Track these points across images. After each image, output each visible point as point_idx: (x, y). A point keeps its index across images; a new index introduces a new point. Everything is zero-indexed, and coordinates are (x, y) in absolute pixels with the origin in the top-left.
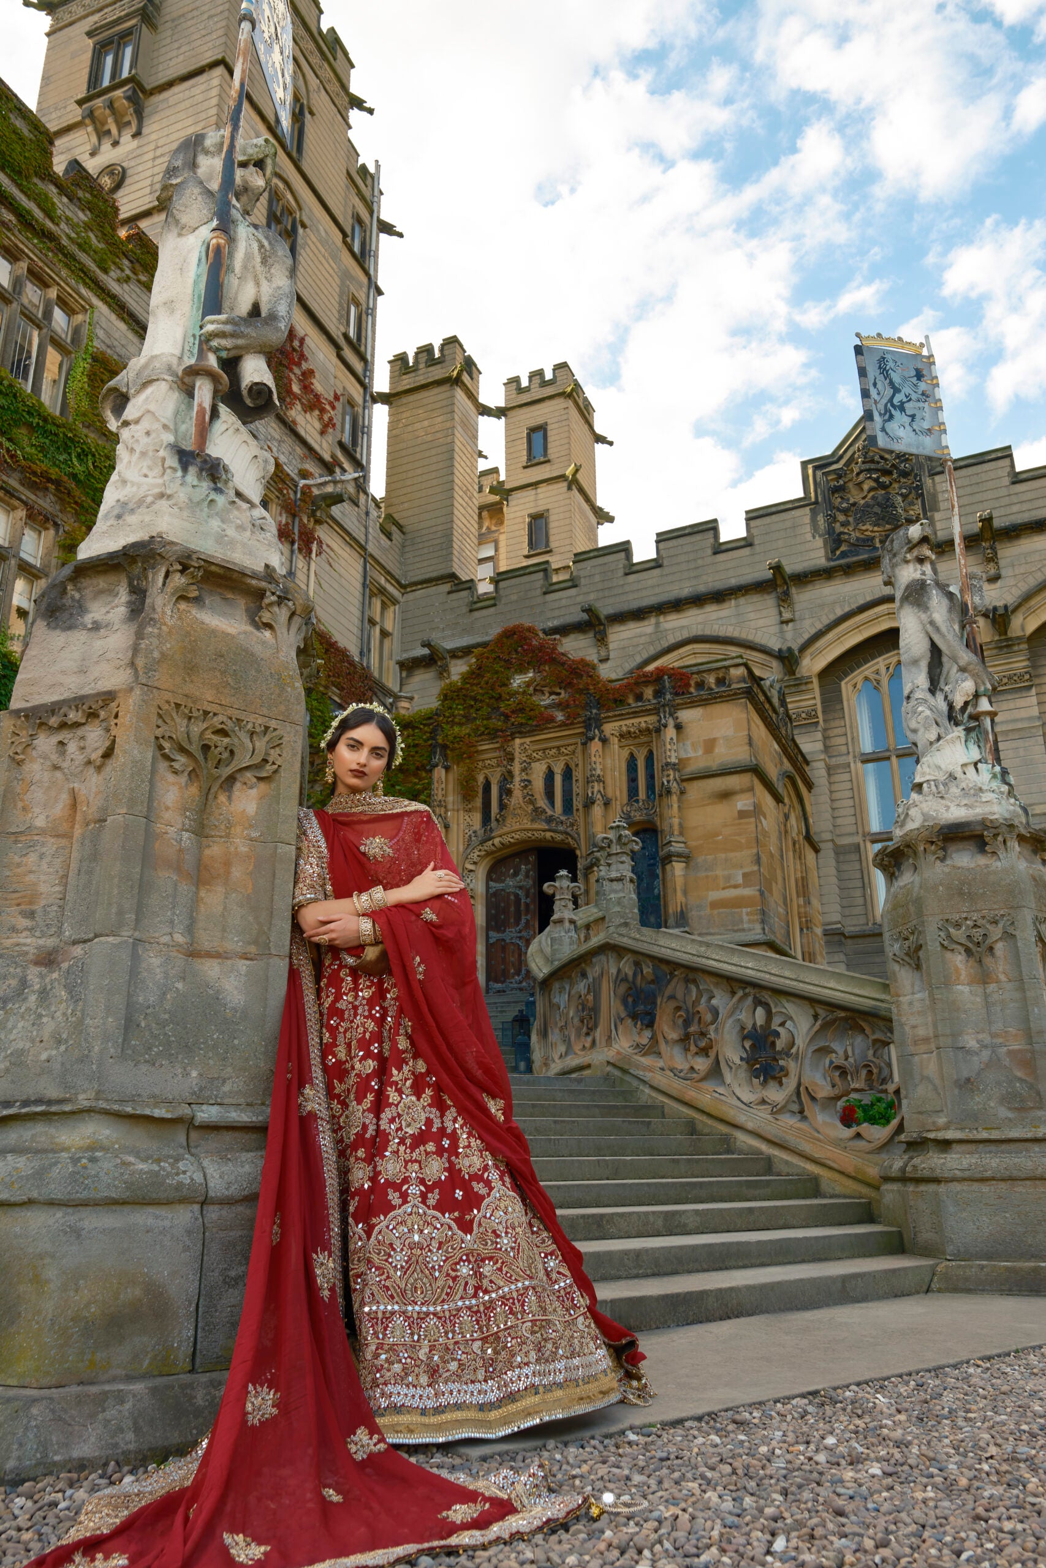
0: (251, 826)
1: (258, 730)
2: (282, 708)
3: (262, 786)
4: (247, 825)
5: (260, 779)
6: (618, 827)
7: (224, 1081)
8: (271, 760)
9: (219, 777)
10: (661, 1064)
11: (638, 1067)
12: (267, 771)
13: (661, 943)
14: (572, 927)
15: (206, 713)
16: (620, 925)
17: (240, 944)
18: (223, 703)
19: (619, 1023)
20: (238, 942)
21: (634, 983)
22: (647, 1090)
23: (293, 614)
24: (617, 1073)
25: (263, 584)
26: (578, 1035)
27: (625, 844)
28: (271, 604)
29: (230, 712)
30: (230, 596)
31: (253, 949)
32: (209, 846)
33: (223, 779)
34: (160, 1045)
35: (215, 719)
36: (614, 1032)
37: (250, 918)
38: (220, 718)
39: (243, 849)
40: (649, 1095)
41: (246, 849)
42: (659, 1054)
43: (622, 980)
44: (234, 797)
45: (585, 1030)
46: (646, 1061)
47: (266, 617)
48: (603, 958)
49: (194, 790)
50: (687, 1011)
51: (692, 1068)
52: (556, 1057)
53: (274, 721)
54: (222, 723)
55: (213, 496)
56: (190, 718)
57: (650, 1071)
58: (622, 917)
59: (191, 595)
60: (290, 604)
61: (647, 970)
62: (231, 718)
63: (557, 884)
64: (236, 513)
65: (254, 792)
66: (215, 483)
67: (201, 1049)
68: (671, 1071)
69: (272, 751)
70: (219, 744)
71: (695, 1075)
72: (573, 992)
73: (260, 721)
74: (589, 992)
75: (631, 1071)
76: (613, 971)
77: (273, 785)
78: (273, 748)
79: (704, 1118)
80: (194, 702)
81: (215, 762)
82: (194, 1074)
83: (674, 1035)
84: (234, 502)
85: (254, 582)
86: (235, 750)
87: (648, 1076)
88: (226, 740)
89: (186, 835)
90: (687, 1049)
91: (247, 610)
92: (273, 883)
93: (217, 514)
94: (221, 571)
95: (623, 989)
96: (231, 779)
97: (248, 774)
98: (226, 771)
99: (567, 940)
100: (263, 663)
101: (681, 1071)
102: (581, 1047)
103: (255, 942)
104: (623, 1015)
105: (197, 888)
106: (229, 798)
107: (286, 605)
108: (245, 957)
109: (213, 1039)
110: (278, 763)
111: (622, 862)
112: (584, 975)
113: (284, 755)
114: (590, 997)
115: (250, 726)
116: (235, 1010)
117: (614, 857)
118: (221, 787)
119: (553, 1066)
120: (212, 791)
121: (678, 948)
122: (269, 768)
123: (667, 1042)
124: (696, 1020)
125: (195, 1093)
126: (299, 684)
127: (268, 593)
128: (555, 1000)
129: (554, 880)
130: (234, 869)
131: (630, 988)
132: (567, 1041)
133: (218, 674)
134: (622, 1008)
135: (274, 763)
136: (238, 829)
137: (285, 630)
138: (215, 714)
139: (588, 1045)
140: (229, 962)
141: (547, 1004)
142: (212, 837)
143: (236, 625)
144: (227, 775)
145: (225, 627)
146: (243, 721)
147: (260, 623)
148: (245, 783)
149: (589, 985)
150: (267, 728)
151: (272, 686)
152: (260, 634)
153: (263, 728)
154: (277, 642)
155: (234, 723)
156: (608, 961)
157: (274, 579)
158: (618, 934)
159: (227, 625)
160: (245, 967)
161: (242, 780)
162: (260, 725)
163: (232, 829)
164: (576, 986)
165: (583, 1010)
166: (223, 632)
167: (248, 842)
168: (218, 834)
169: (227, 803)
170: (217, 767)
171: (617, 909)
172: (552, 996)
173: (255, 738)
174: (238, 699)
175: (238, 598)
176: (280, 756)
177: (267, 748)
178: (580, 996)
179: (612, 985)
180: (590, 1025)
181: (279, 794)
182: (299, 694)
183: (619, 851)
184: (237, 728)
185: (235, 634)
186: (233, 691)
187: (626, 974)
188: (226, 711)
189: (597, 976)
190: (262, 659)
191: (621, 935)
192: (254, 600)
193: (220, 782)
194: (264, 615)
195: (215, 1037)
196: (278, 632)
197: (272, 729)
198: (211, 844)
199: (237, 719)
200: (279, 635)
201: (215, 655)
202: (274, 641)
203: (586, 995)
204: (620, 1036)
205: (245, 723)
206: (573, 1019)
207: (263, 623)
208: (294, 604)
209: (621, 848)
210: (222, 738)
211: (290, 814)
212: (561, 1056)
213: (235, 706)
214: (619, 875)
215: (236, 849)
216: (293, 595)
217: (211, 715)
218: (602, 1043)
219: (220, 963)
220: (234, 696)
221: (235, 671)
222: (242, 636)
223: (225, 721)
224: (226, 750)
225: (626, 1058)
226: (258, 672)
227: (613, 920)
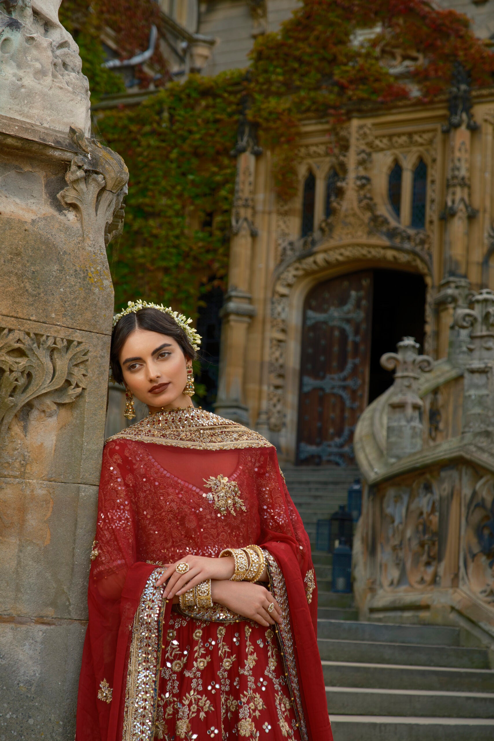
1: (59, 345)
2: (88, 315)
3: (63, 412)
5: (59, 405)
6: (486, 301)
8: (74, 382)
9: (15, 405)
11: (490, 620)
12: (70, 396)
14: (416, 414)
15: (1, 330)
16: (480, 434)
17: (36, 606)
18: (20, 315)
19: (469, 560)
20: (33, 603)
21: (493, 511)
23: (103, 190)
24: (463, 623)
25: (68, 155)
26: (416, 562)
28: (77, 181)
29: (28, 326)
30: (27, 169)
31: (50, 612)
33: (18, 408)
35: (11, 336)
36: (462, 569)
37: (48, 575)
38: (17, 335)
39: (40, 492)
41: (44, 492)
43: (477, 506)
44: (30, 428)
45: (424, 558)
47: (71, 195)
48: (455, 474)
52: (386, 583)
53: (78, 333)
54: (19, 341)
55: (8, 33)
58: (483, 422)
60: (100, 178)
62: (28, 334)
63: (399, 356)
64: (35, 52)
65: (53, 422)
66: (9, 13)
69: (76, 370)
70: (15, 367)
72: (413, 507)
73: (62, 335)
74: (433, 511)
75: (482, 624)
76: (467, 492)
77: (76, 413)
78: (76, 365)
81: (10, 390)
84: (32, 38)
85: (57, 154)
86: (33, 372)
88: (23, 362)
91: (47, 185)
92: (74, 534)
93: (12, 57)
94: (19, 144)
95: (477, 516)
96: (29, 406)
97: (48, 401)
98: (22, 399)
99: (408, 432)
100: (66, 257)
102: (418, 578)
103: (53, 604)
104: (476, 549)
106: (25, 429)
107: (95, 180)
108: (41, 621)
110: (82, 385)
111: (489, 349)
112: (428, 488)
113: (90, 375)
114: (435, 519)
115: (50, 342)
116: (29, 683)
117: (477, 342)
118: (16, 416)
119: (380, 592)
120: (5, 421)
122: (73, 392)
126: (108, 282)
127: (73, 168)
128: (389, 510)
129: (395, 350)
130: (29, 516)
131: (487, 517)
132: (400, 564)
133: (14, 279)
134: (474, 541)
135: (77, 386)
136: (35, 468)
137: (92, 211)
138: (10, 330)
139: (428, 578)
140: (24, 628)
141: (378, 513)
142: (5, 477)
143: (34, 207)
144: (23, 404)
145: (21, 212)
146: (42, 335)
147: (63, 203)
148: (44, 411)
149: (434, 503)
150: (70, 342)
151: (77, 288)
152: (62, 217)
153: (65, 343)
154: (82, 227)
155: (32, 340)
156: (460, 479)
157: (81, 147)
158: (476, 446)
159: (23, 209)
160: (40, 633)
161: (41, 408)
162: (62, 339)
163: (28, 467)
164: (417, 500)
165: (425, 532)
166: (19, 221)
167: (45, 483)
168: (11, 473)
169: (22, 435)
170: (11, 396)
171: (477, 410)
172: (385, 505)
173: (56, 355)
174: (36, 308)
175: (37, 170)
176: (84, 375)
177: (69, 369)
178: (421, 514)
179: (463, 509)
180: (432, 554)
181: (83, 424)
182: (109, 295)
183: (485, 333)
184: (35, 345)
185: (33, 221)
186: (31, 299)
187: (483, 500)
188: (23, 325)
189: (445, 494)
190: (65, 253)
191: (481, 449)
192: (56, 174)
193: (15, 411)
194: (67, 193)
195: (8, 716)
196: (84, 213)
197: (75, 343)
198: (4, 485)
199: (36, 334)
200: (85, 217)
201: (11, 254)
202: (79, 225)
203: (429, 515)
204: (470, 576)
205: (44, 338)
206: (410, 540)
207: (66, 203)
208: (104, 178)
209: (488, 329)
210: (18, 360)
211: (95, 447)
212: (392, 583)
213: (33, 318)
214: (482, 366)
215: (32, 491)
216: (104, 167)
217: (6, 331)
218: (446, 581)
219: (12, 629)
220: (32, 305)
221: (33, 272)
222: (41, 224)
223: (21, 337)
224: (22, 373)
225: (475, 606)
226: (61, 271)
227: (471, 424)
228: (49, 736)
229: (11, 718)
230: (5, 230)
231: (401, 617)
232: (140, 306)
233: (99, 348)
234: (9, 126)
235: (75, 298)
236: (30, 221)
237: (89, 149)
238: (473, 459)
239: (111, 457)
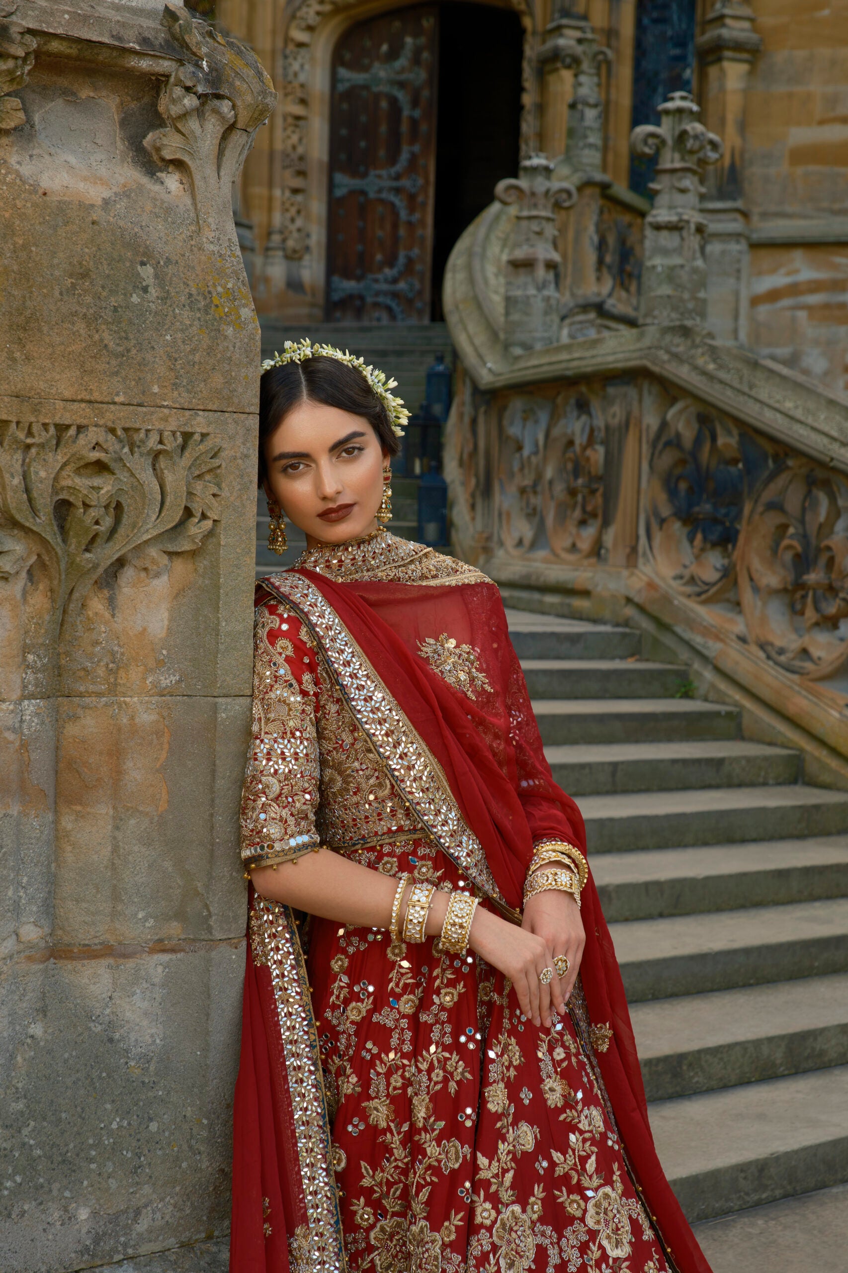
0: (160, 663)
1: (169, 445)
2: (217, 380)
3: (179, 566)
4: (151, 663)
5: (173, 555)
6: (680, 111)
7: (138, 1212)
8: (198, 511)
9: (96, 566)
10: (739, 626)
11: (691, 623)
12: (192, 538)
13: (763, 395)
14: (551, 276)
15: (62, 428)
16: (671, 330)
17: (151, 923)
18: (96, 396)
19: (655, 526)
20: (145, 919)
21: (694, 453)
22: (708, 675)
23: (231, 128)
24: (646, 624)
25: (166, 65)
26: (562, 517)
27: (691, 152)
28: (184, 116)
29: (112, 416)
30: (85, 93)
31: (175, 929)
32: (75, 718)
33: (101, 570)
34: (15, 1173)
35: (82, 440)
36: (643, 540)
37: (168, 865)
38: (93, 435)
39: (146, 718)
40: (713, 686)
41: (153, 717)
42: (737, 605)
43: (668, 444)
44: (121, 599)
45: (577, 514)
46: (708, 614)
47: (172, 145)
48: (632, 392)
49: (39, 600)
50: (804, 537)
51: (805, 652)
52: (510, 542)
53: (201, 418)
54: (97, 446)
56: (28, 447)
57: (717, 638)
58: (675, 308)
59: (10, 124)
60: (225, 107)
61: (727, 441)
62: (112, 431)
63: (523, 183)
65: (161, 585)
67: (91, 1160)
68: (762, 646)
69: (198, 487)
70: (93, 499)
71: (808, 665)
72: (556, 432)
73: (173, 425)
74: (591, 441)
75: (678, 629)
76: (651, 421)
77: (203, 563)
78: (199, 477)
79: (823, 754)
80: (35, 410)
81: (85, 542)
82: (83, 1214)
83: (772, 579)
85: (144, 64)
86: (125, 501)
87: (713, 648)
88: (106, 486)
89: (30, 707)
90: (796, 611)
91: (124, 123)
92: (211, 789)
94: (73, 51)
95: (667, 459)
96: (121, 563)
97: (154, 552)
98: (107, 554)
99: (538, 305)
100: (170, 270)
101: (781, 651)
102: (568, 543)
103: (180, 915)
104: (666, 511)
105: (56, 812)
106: (111, 602)
107: (216, 111)
108: (160, 947)
109: (110, 1133)
110: (212, 515)
111: (683, 191)
112: (582, 406)
113: (225, 493)
114: (598, 455)
115: (152, 442)
116: (145, 1058)
117: (665, 179)
118: (96, 582)
119: (500, 553)
120: (76, 595)
121: (799, 414)
122: (197, 529)
123: (756, 589)
124: (823, 560)
125: (87, 1249)
126: (248, 312)
127: (177, 91)
128: (514, 430)
130: (129, 764)
131: (682, 462)
132: (533, 514)
133: (81, 326)
134: (662, 497)
135: (204, 516)
136: (134, 674)
137: (211, 170)
138: (80, 428)
139: (585, 545)
140: (131, 964)
141: (494, 433)
142: (81, 695)
143: (103, 171)
144: (109, 562)
145: (81, 186)
146: (138, 430)
147: (155, 158)
148: (146, 569)
149: (592, 431)
150: (187, 436)
151: (194, 330)
152: (157, 188)
153: (180, 440)
154: (195, 204)
155: (120, 441)
156: (640, 401)
157: (188, 48)
158: (668, 352)
159: (85, 179)
160: (160, 969)
161: (139, 563)
162: (174, 433)
163: (122, 673)
164: (562, 422)
165: (576, 473)
166: (81, 204)
167: (154, 699)
168: (91, 688)
169: (107, 615)
170: (87, 550)
171: (665, 290)
172: (505, 422)
173: (163, 463)
174: (125, 379)
175: (104, 93)
176: (214, 495)
177: (188, 484)
178: (571, 443)
179: (645, 447)
180: (589, 508)
181: (217, 587)
182: (251, 338)
183: (678, 165)
184: (126, 450)
185: (106, 202)
186: (114, 362)
187: (678, 435)
188: (101, 414)
189: (615, 422)
190: (168, 261)
191: (676, 356)
192: (138, 99)
193: (95, 577)
194: (165, 141)
195: (114, 1126)
196: (197, 177)
197: (197, 437)
198: (80, 712)
199: (126, 430)
200: (199, 182)
201: (71, 276)
202: (188, 201)
203: (584, 449)
204: (656, 551)
205: (142, 435)
206: (551, 482)
207: (163, 159)
208: (234, 107)
209: (683, 159)
210: (97, 481)
211: (239, 627)
212: (520, 543)
213: (120, 399)
214: (674, 218)
215: (132, 718)
216: (232, 85)
217: (72, 431)
218: (618, 556)
219: (109, 967)
220: (117, 373)
221: (115, 309)
222: (121, 206)
223: (101, 440)
224: (106, 507)
225: (666, 600)
226: (164, 299)
227: (656, 313)
228: (185, 1147)
229: (120, 1127)
230: (55, 228)
231: (541, 602)
232: (308, 352)
233: (239, 442)
234: (52, 14)
235: (193, 351)
236: (99, 202)
237: (204, 50)
238: (665, 373)
239: (273, 644)
